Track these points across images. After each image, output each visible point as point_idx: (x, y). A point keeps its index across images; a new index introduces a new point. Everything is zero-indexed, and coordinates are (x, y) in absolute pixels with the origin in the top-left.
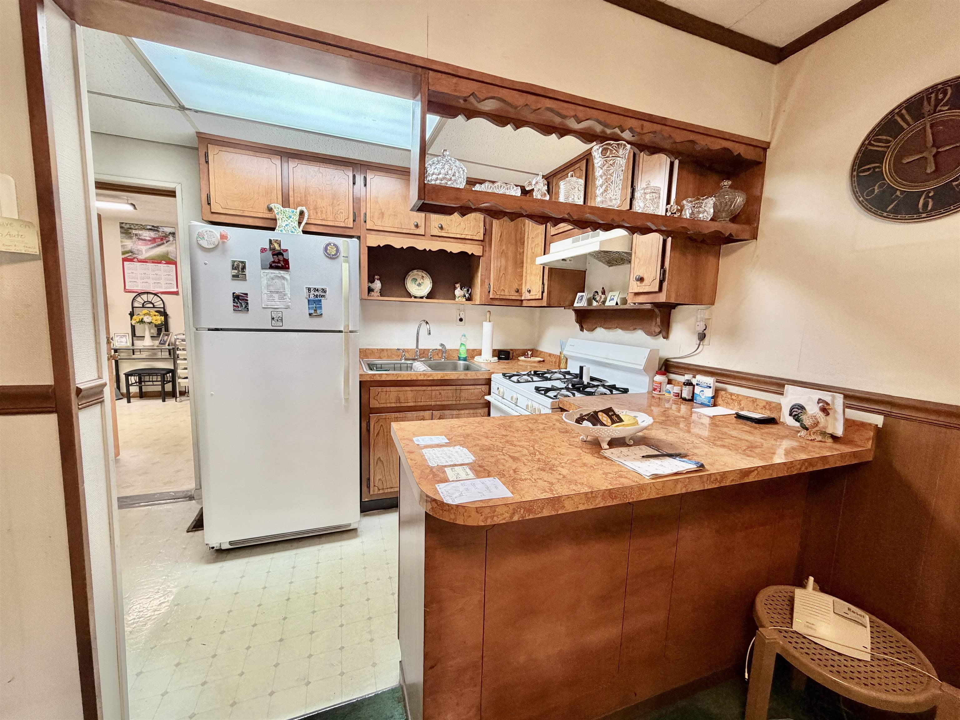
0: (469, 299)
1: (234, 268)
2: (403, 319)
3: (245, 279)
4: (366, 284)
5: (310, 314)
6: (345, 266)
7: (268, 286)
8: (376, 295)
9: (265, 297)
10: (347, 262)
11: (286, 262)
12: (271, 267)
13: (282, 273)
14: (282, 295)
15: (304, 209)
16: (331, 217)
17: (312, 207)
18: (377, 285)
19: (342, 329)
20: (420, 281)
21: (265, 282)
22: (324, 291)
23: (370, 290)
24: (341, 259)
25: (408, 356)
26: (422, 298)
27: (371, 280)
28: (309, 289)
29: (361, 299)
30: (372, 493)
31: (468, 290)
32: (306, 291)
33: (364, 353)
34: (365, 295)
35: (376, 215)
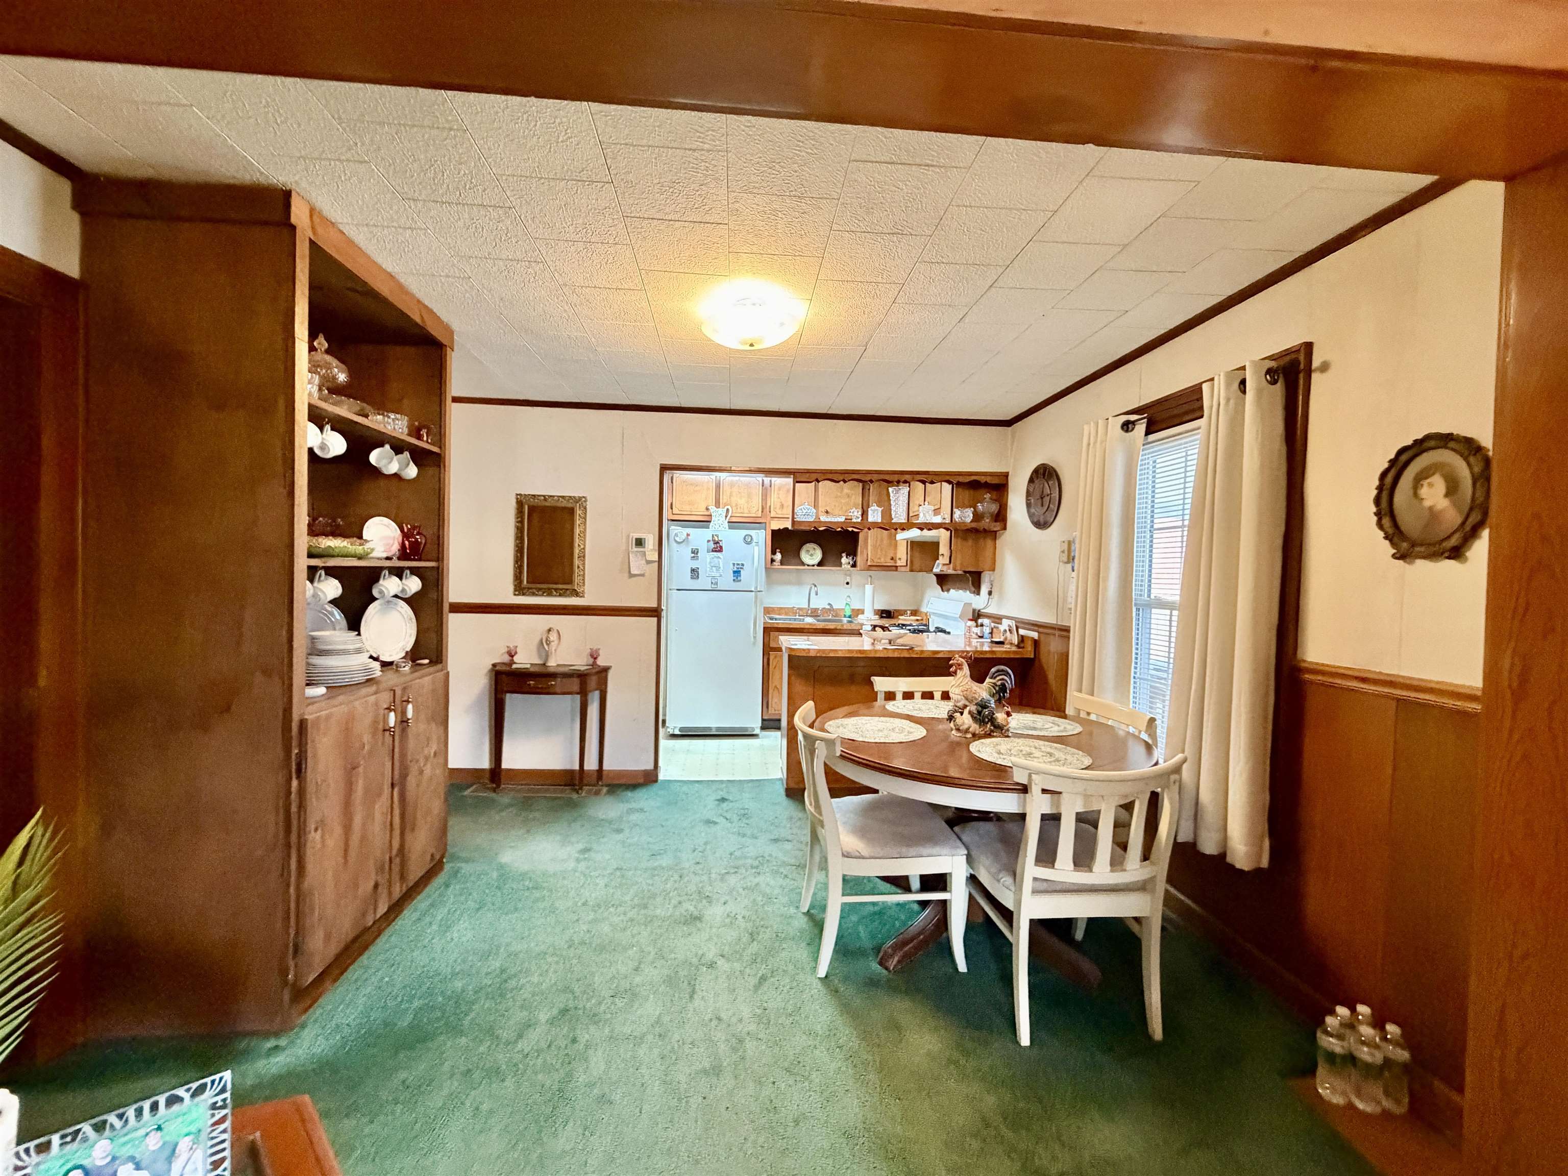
0: (854, 566)
1: (693, 552)
2: (799, 583)
3: (697, 559)
4: (769, 556)
5: (734, 580)
6: (756, 549)
7: (710, 563)
8: (777, 564)
9: (708, 569)
10: (758, 545)
11: (721, 547)
12: (713, 551)
13: (719, 554)
14: (718, 568)
15: (729, 507)
16: (746, 511)
17: (734, 505)
18: (778, 556)
19: (753, 589)
20: (812, 552)
21: (708, 560)
22: (743, 565)
23: (773, 561)
24: (754, 544)
25: (801, 613)
26: (813, 566)
27: (774, 553)
28: (734, 564)
29: (766, 568)
30: (770, 712)
31: (853, 559)
32: (732, 565)
33: (767, 611)
34: (769, 565)
35: (778, 506)
